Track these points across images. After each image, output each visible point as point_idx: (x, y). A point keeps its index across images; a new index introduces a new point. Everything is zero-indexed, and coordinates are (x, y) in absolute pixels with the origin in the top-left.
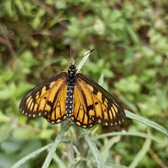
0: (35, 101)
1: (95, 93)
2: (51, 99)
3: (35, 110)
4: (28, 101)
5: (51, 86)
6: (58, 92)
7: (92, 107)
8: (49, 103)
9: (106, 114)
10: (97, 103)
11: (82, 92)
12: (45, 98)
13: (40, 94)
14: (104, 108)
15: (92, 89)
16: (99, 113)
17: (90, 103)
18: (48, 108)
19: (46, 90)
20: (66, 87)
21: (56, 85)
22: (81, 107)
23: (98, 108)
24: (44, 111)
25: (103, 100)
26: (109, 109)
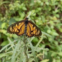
0: (13, 29)
1: (34, 27)
2: (19, 29)
3: (13, 31)
4: (10, 28)
5: (19, 24)
6: (22, 26)
7: (32, 31)
8: (18, 30)
9: (36, 33)
10: (34, 30)
11: (30, 27)
12: (17, 28)
13: (15, 27)
14: (36, 32)
15: (33, 26)
16: (34, 33)
17: (32, 30)
18: (18, 31)
19: (17, 25)
20: (25, 25)
21: (21, 24)
22: (29, 31)
23: (34, 32)
24: (16, 32)
25: (36, 29)
26: (37, 32)
